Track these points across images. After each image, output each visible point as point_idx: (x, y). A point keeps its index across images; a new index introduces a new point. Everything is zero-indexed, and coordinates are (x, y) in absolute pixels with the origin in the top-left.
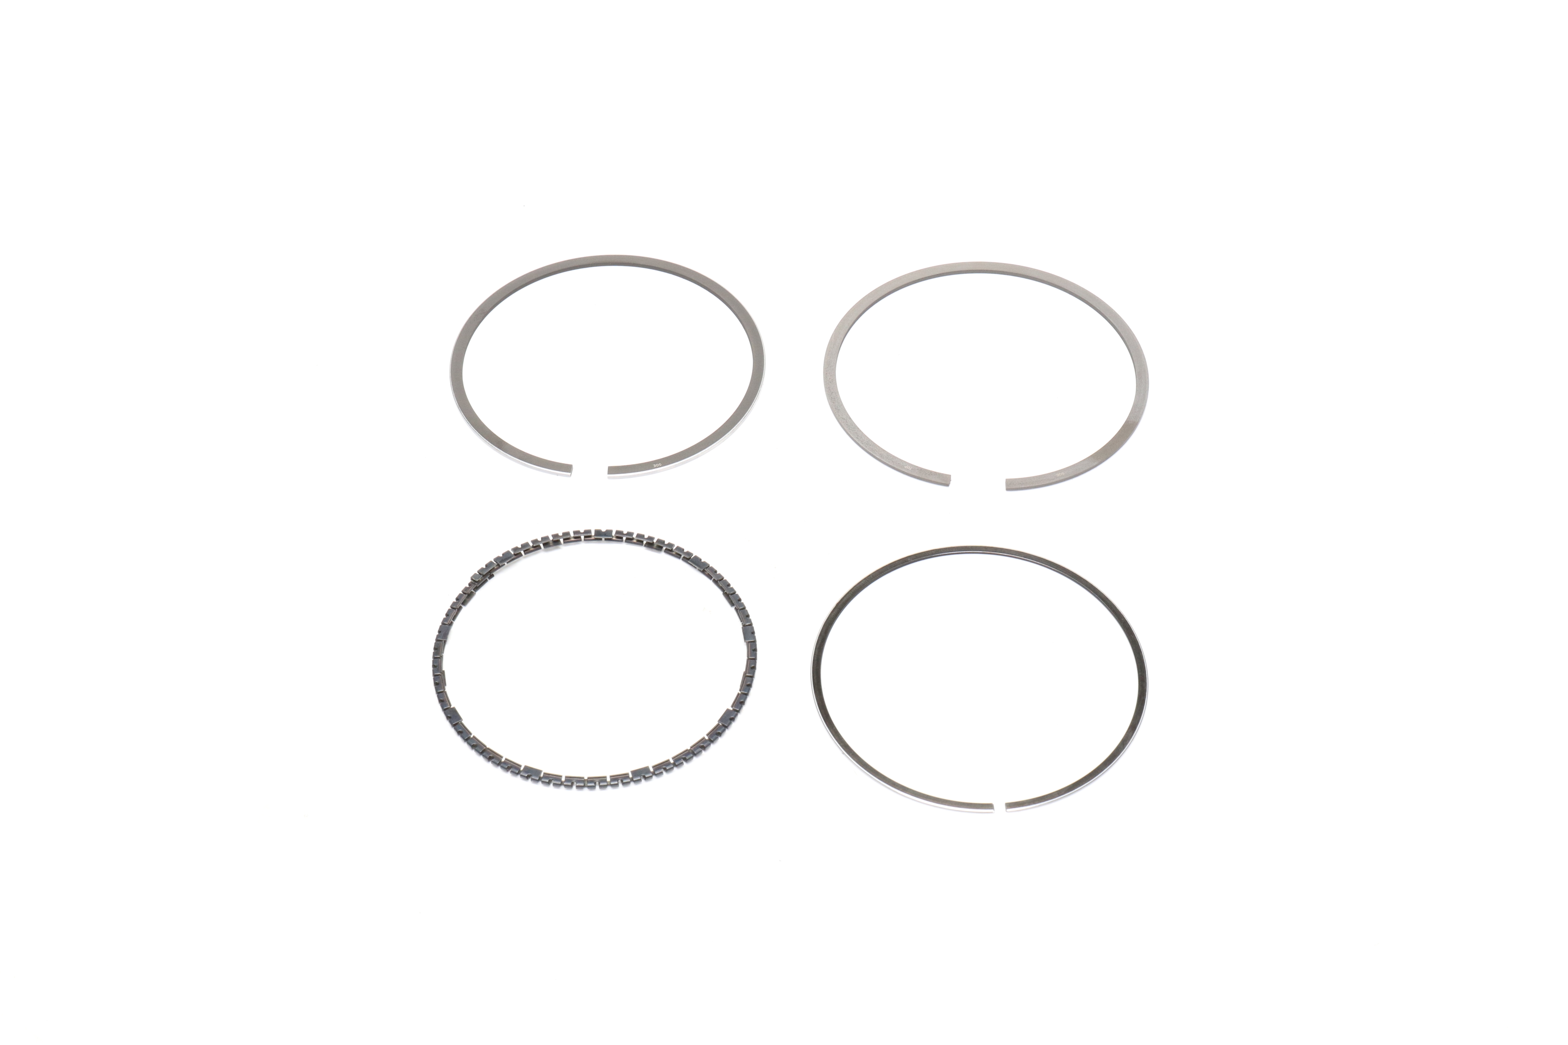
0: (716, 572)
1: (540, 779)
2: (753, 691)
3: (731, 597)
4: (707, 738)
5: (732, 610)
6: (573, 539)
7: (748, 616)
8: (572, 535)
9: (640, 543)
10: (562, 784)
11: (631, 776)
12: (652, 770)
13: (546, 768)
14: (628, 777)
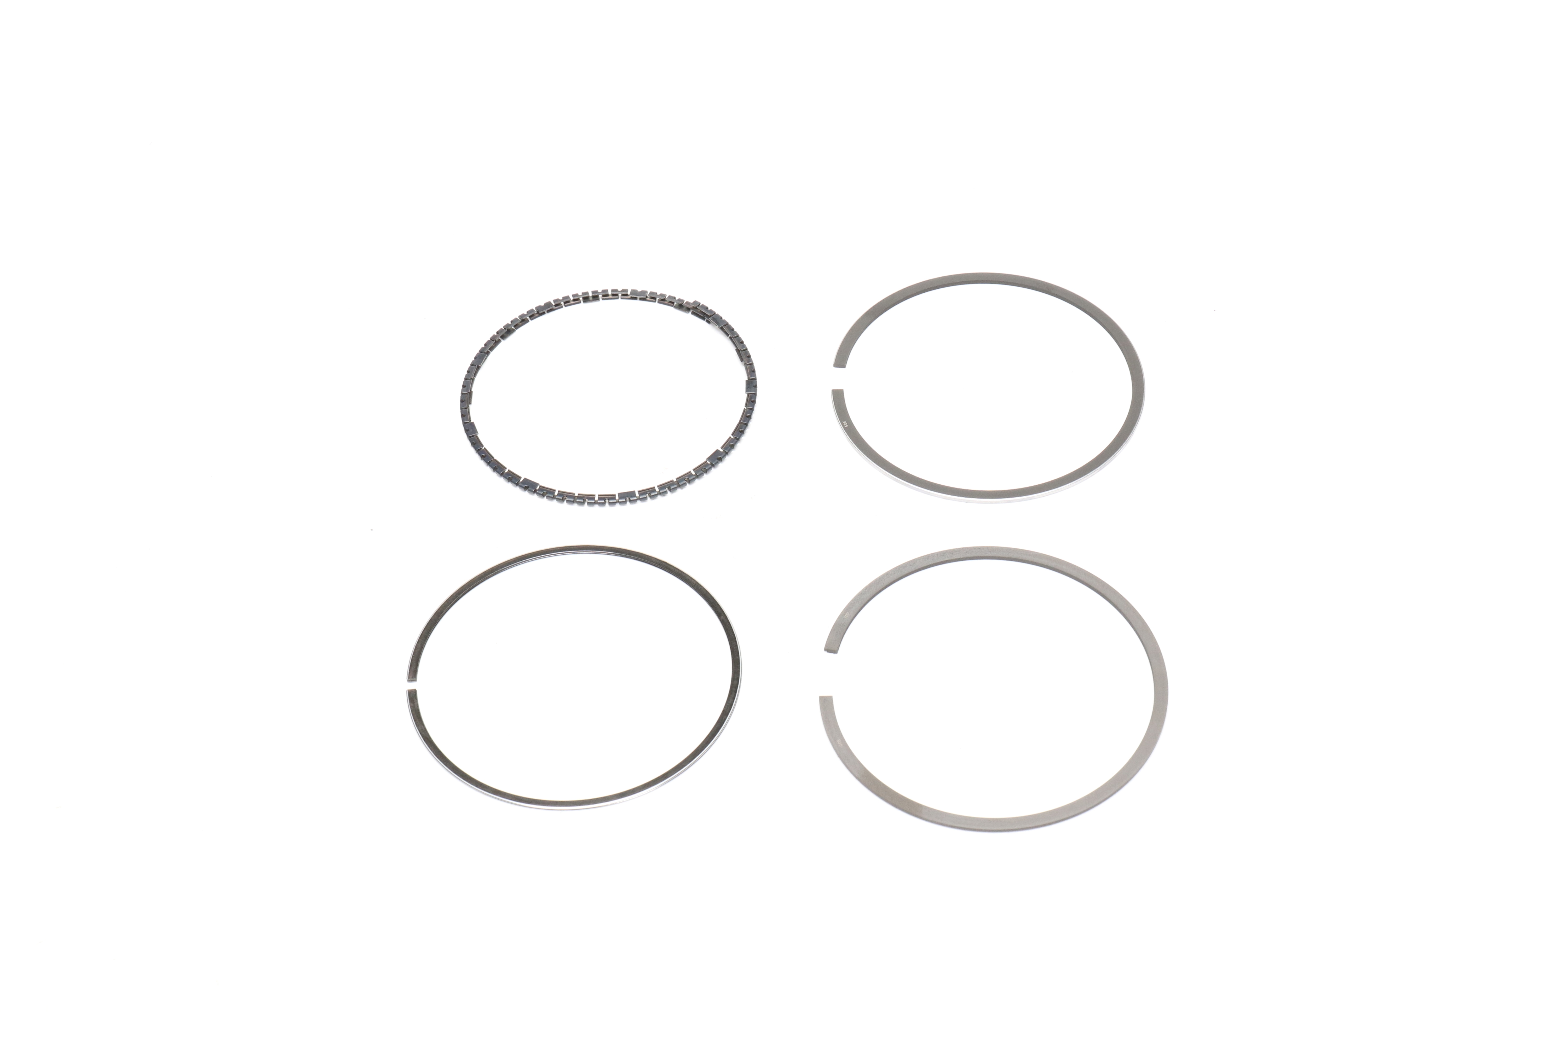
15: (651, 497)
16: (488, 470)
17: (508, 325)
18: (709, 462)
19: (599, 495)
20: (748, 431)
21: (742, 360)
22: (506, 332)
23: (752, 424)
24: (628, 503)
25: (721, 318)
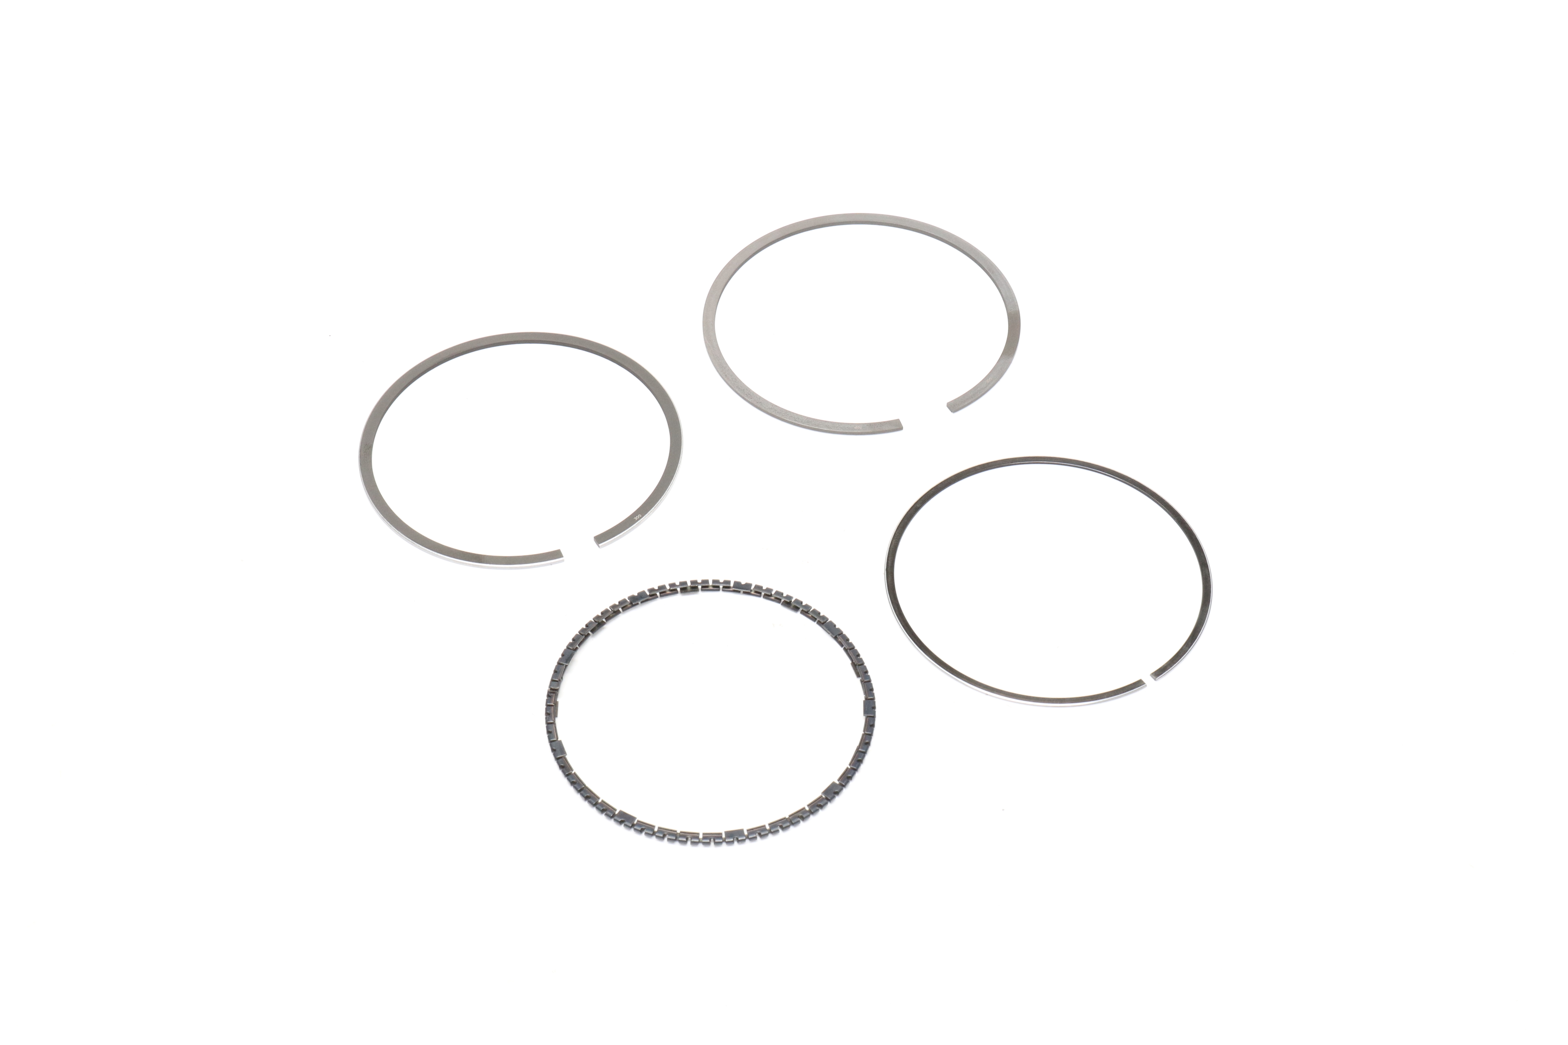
0: (848, 640)
1: (633, 825)
2: (863, 767)
3: (859, 667)
4: (807, 809)
5: (858, 681)
6: (711, 588)
7: (872, 690)
8: (711, 583)
9: (778, 600)
10: (654, 834)
11: (724, 836)
12: (746, 833)
13: (640, 816)
14: (721, 837)
15: (761, 836)
16: (578, 797)
17: (598, 617)
18: (824, 796)
19: (703, 834)
20: (868, 759)
21: (858, 676)
22: (596, 625)
23: (871, 750)
24: (736, 843)
25: (835, 626)
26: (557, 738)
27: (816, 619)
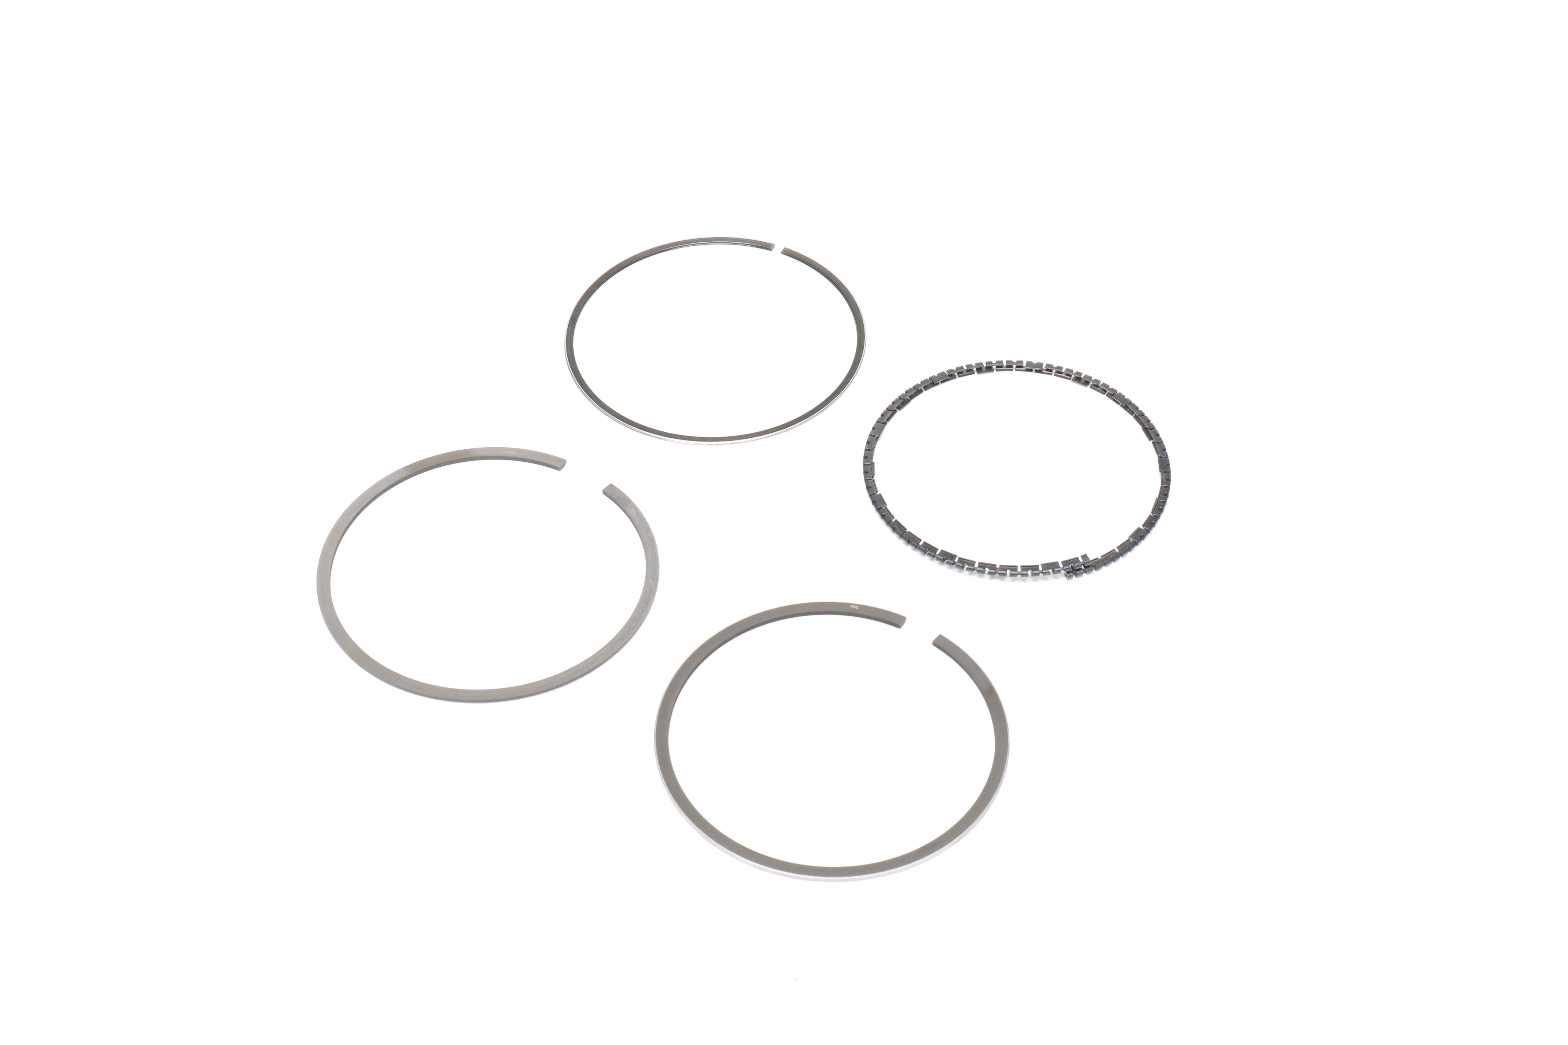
0: (1138, 408)
26: (877, 492)
27: (1105, 391)
